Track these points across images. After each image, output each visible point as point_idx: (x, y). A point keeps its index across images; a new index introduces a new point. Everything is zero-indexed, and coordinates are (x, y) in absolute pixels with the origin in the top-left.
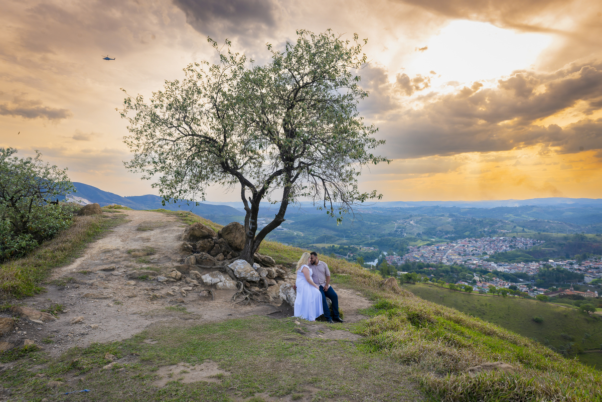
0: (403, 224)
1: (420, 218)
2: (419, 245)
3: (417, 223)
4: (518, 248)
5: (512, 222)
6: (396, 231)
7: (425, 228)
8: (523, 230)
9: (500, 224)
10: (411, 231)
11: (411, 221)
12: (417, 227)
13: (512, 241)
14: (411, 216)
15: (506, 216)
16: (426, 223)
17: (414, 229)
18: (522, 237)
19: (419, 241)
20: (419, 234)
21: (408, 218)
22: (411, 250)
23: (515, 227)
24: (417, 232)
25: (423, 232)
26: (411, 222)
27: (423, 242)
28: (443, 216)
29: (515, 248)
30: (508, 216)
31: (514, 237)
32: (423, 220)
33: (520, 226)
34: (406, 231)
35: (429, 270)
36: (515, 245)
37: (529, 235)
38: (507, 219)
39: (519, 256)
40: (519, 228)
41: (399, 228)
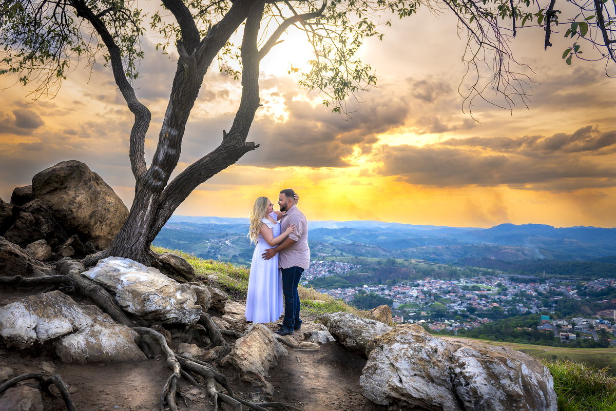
0: (217, 243)
1: (237, 237)
3: (233, 243)
4: (336, 273)
5: (332, 244)
6: (209, 252)
7: (243, 249)
8: (342, 254)
9: (320, 247)
10: (225, 253)
11: (227, 240)
12: (233, 247)
13: (331, 265)
14: (227, 235)
15: (325, 239)
16: (243, 244)
17: (230, 250)
18: (341, 261)
20: (235, 256)
21: (223, 237)
23: (334, 250)
24: (233, 253)
25: (239, 254)
26: (227, 242)
29: (333, 273)
30: (328, 239)
31: (333, 261)
32: (240, 239)
33: (339, 250)
34: (221, 253)
36: (333, 270)
37: (347, 259)
38: (327, 241)
39: (337, 282)
40: (338, 252)
41: (212, 248)
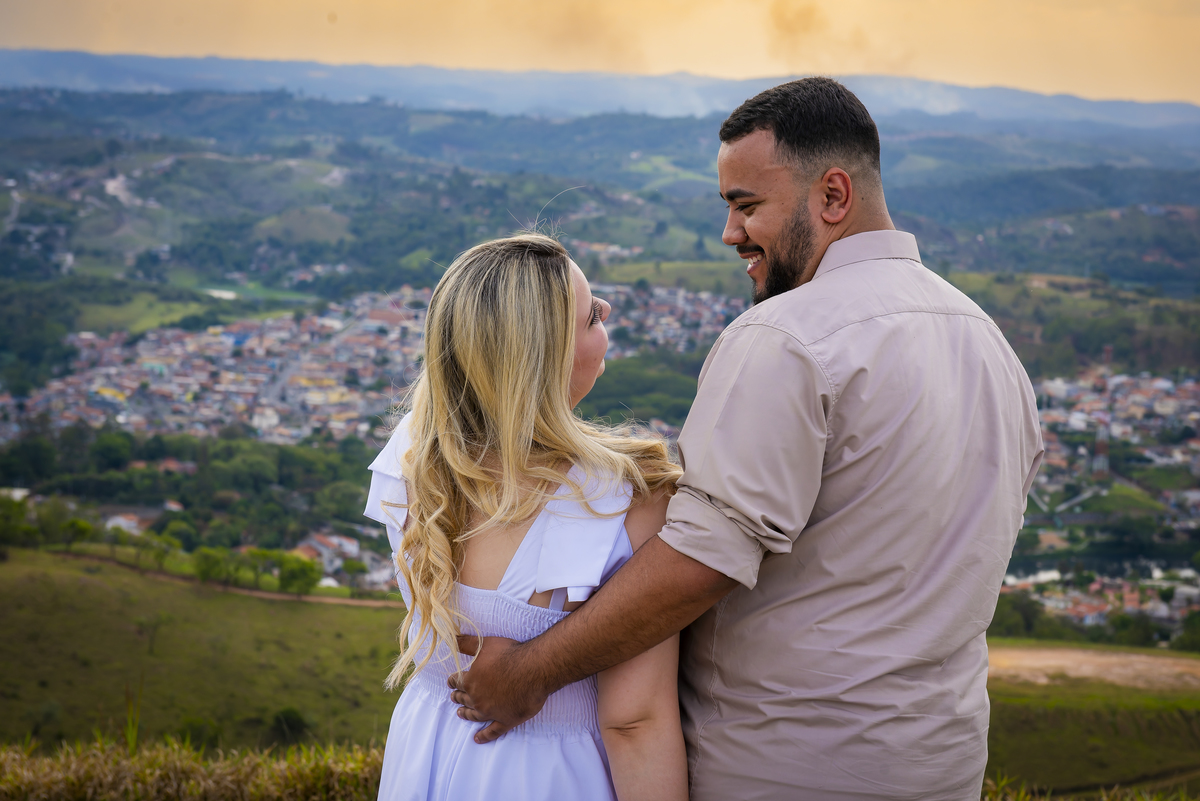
0: (61, 193)
1: (167, 161)
2: (137, 328)
3: (142, 188)
4: (654, 343)
5: (654, 198)
6: (16, 237)
7: (193, 220)
8: (700, 245)
9: (590, 210)
10: (102, 242)
11: (112, 175)
12: (142, 213)
13: (629, 305)
14: (114, 148)
15: (633, 168)
16: (196, 194)
17: (127, 230)
18: (681, 282)
19: (141, 301)
20: (149, 261)
21: (95, 159)
22: (85, 353)
23: (661, 228)
24: (144, 244)
25: (174, 251)
26: (113, 187)
27: (161, 307)
28: (303, 151)
29: (635, 344)
30: (644, 167)
31: (642, 286)
32: (184, 173)
33: (688, 224)
34: (77, 240)
35: (153, 477)
36: (641, 327)
37: (712, 273)
38: (635, 182)
39: (649, 388)
40: (681, 237)
41: (31, 217)
